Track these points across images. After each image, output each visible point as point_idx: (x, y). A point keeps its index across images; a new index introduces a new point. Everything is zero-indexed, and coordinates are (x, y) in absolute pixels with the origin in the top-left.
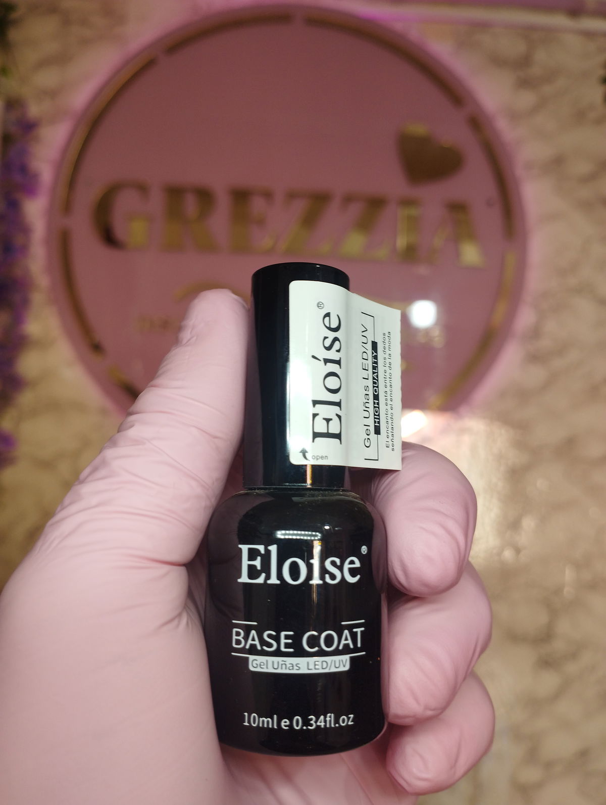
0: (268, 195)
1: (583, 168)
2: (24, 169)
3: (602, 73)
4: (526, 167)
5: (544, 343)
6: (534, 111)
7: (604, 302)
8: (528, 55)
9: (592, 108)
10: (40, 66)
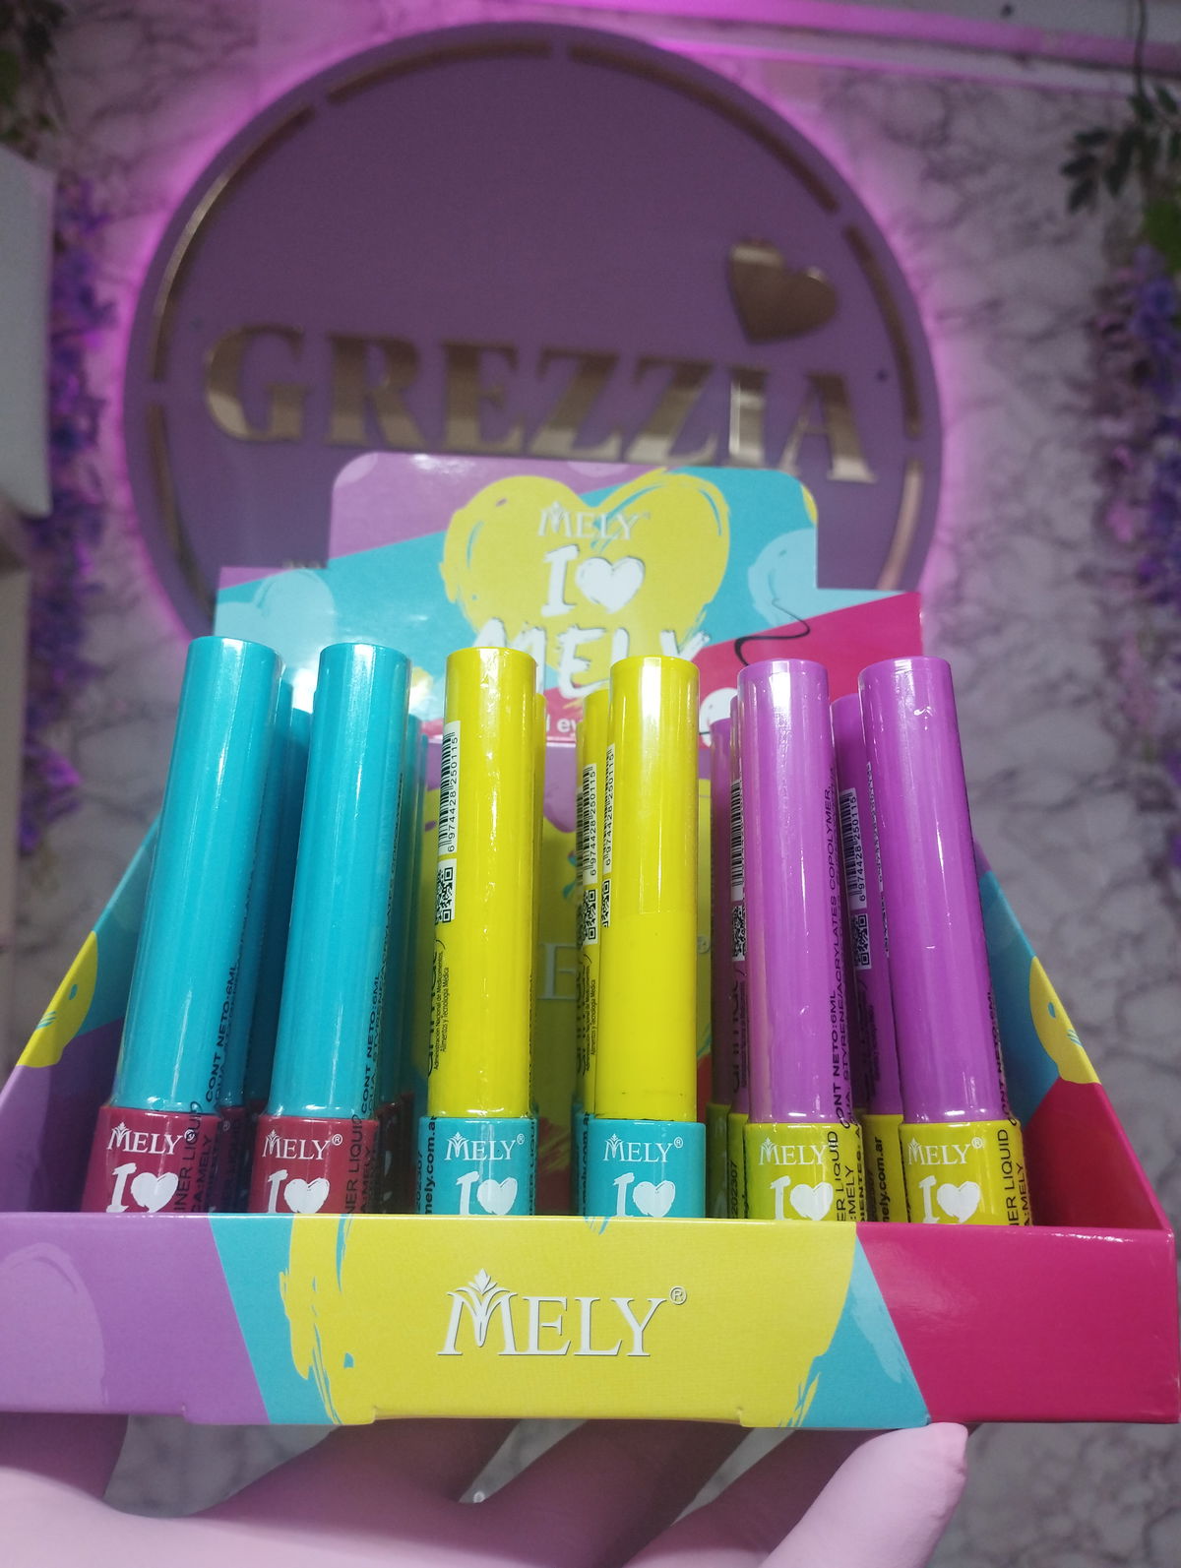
0: (509, 354)
1: (1033, 320)
2: (86, 297)
3: (1067, 156)
4: (941, 316)
5: (970, 611)
6: (954, 221)
7: (1065, 545)
8: (945, 123)
9: (1050, 217)
10: (101, 115)
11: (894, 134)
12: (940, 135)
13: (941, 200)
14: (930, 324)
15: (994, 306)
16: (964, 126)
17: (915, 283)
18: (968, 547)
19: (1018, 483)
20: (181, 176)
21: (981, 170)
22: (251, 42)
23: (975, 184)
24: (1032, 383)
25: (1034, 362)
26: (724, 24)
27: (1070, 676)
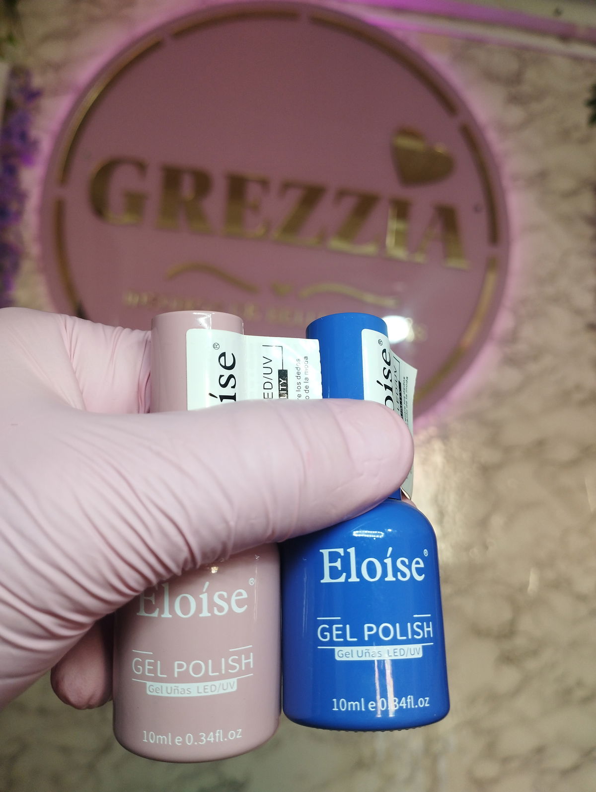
0: (264, 183)
1: (565, 183)
2: (23, 136)
3: (588, 96)
4: (514, 179)
5: (521, 347)
6: (523, 126)
7: (578, 312)
8: (520, 72)
9: (578, 127)
10: (45, 38)
11: (490, 76)
12: (516, 79)
13: (515, 114)
14: (506, 182)
16: (531, 74)
17: (499, 158)
18: (522, 310)
20: (85, 73)
21: (539, 99)
22: (132, 4)
23: (535, 107)
24: (565, 220)
25: (564, 207)
26: (399, 9)
27: (578, 387)
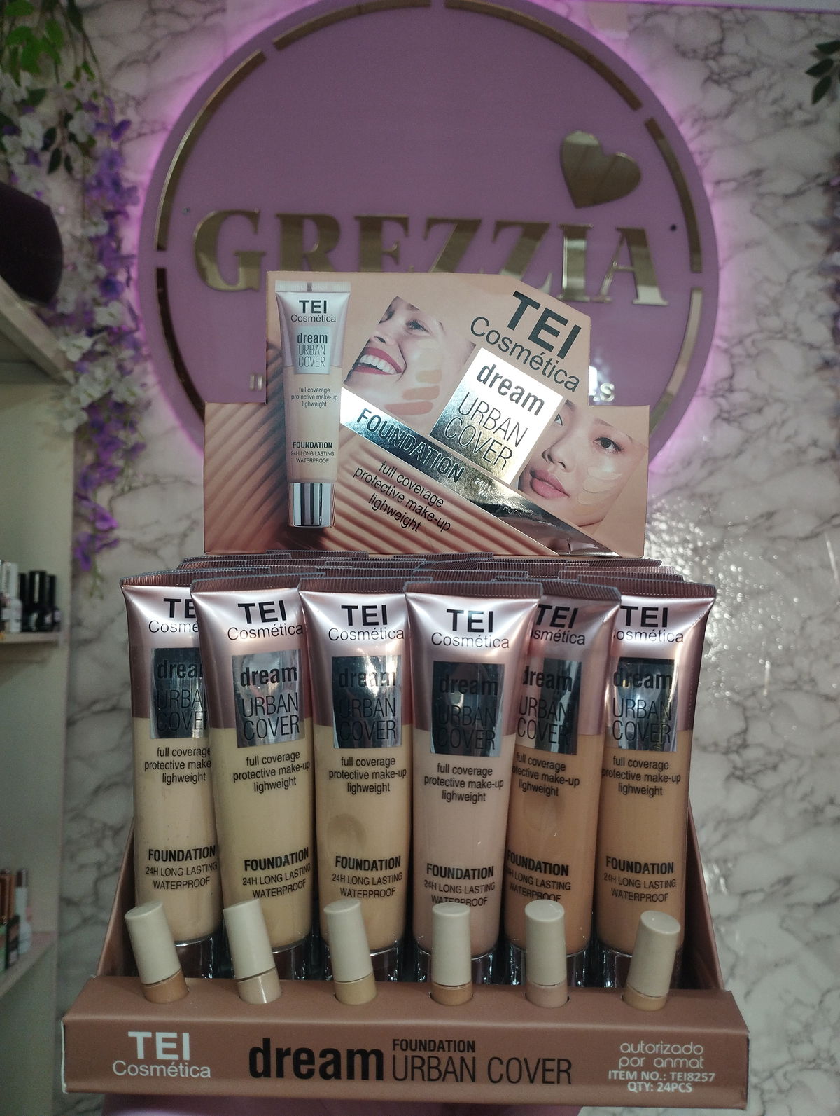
0: (404, 222)
1: (788, 183)
2: (117, 183)
3: (814, 61)
4: (718, 183)
5: (738, 397)
6: (729, 113)
7: (812, 347)
8: (722, 41)
9: (800, 107)
10: (120, 66)
11: (682, 52)
12: (717, 51)
13: (719, 98)
14: (709, 189)
15: (758, 173)
16: (735, 43)
17: (698, 160)
18: (738, 350)
19: (776, 303)
20: (174, 107)
21: (748, 74)
22: (223, 10)
23: (743, 85)
24: (788, 230)
25: (789, 213)
27: (815, 443)
